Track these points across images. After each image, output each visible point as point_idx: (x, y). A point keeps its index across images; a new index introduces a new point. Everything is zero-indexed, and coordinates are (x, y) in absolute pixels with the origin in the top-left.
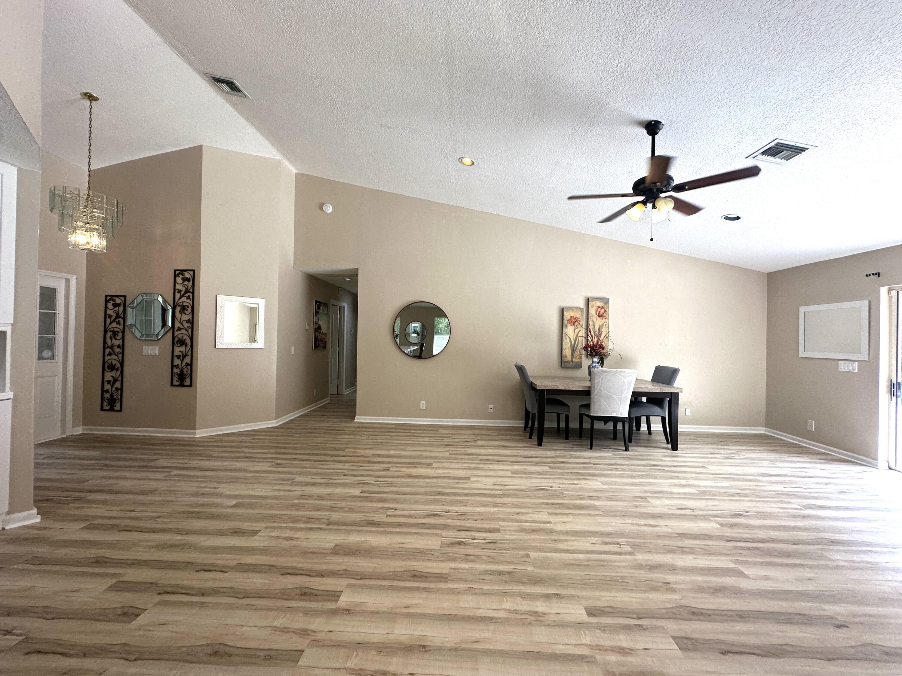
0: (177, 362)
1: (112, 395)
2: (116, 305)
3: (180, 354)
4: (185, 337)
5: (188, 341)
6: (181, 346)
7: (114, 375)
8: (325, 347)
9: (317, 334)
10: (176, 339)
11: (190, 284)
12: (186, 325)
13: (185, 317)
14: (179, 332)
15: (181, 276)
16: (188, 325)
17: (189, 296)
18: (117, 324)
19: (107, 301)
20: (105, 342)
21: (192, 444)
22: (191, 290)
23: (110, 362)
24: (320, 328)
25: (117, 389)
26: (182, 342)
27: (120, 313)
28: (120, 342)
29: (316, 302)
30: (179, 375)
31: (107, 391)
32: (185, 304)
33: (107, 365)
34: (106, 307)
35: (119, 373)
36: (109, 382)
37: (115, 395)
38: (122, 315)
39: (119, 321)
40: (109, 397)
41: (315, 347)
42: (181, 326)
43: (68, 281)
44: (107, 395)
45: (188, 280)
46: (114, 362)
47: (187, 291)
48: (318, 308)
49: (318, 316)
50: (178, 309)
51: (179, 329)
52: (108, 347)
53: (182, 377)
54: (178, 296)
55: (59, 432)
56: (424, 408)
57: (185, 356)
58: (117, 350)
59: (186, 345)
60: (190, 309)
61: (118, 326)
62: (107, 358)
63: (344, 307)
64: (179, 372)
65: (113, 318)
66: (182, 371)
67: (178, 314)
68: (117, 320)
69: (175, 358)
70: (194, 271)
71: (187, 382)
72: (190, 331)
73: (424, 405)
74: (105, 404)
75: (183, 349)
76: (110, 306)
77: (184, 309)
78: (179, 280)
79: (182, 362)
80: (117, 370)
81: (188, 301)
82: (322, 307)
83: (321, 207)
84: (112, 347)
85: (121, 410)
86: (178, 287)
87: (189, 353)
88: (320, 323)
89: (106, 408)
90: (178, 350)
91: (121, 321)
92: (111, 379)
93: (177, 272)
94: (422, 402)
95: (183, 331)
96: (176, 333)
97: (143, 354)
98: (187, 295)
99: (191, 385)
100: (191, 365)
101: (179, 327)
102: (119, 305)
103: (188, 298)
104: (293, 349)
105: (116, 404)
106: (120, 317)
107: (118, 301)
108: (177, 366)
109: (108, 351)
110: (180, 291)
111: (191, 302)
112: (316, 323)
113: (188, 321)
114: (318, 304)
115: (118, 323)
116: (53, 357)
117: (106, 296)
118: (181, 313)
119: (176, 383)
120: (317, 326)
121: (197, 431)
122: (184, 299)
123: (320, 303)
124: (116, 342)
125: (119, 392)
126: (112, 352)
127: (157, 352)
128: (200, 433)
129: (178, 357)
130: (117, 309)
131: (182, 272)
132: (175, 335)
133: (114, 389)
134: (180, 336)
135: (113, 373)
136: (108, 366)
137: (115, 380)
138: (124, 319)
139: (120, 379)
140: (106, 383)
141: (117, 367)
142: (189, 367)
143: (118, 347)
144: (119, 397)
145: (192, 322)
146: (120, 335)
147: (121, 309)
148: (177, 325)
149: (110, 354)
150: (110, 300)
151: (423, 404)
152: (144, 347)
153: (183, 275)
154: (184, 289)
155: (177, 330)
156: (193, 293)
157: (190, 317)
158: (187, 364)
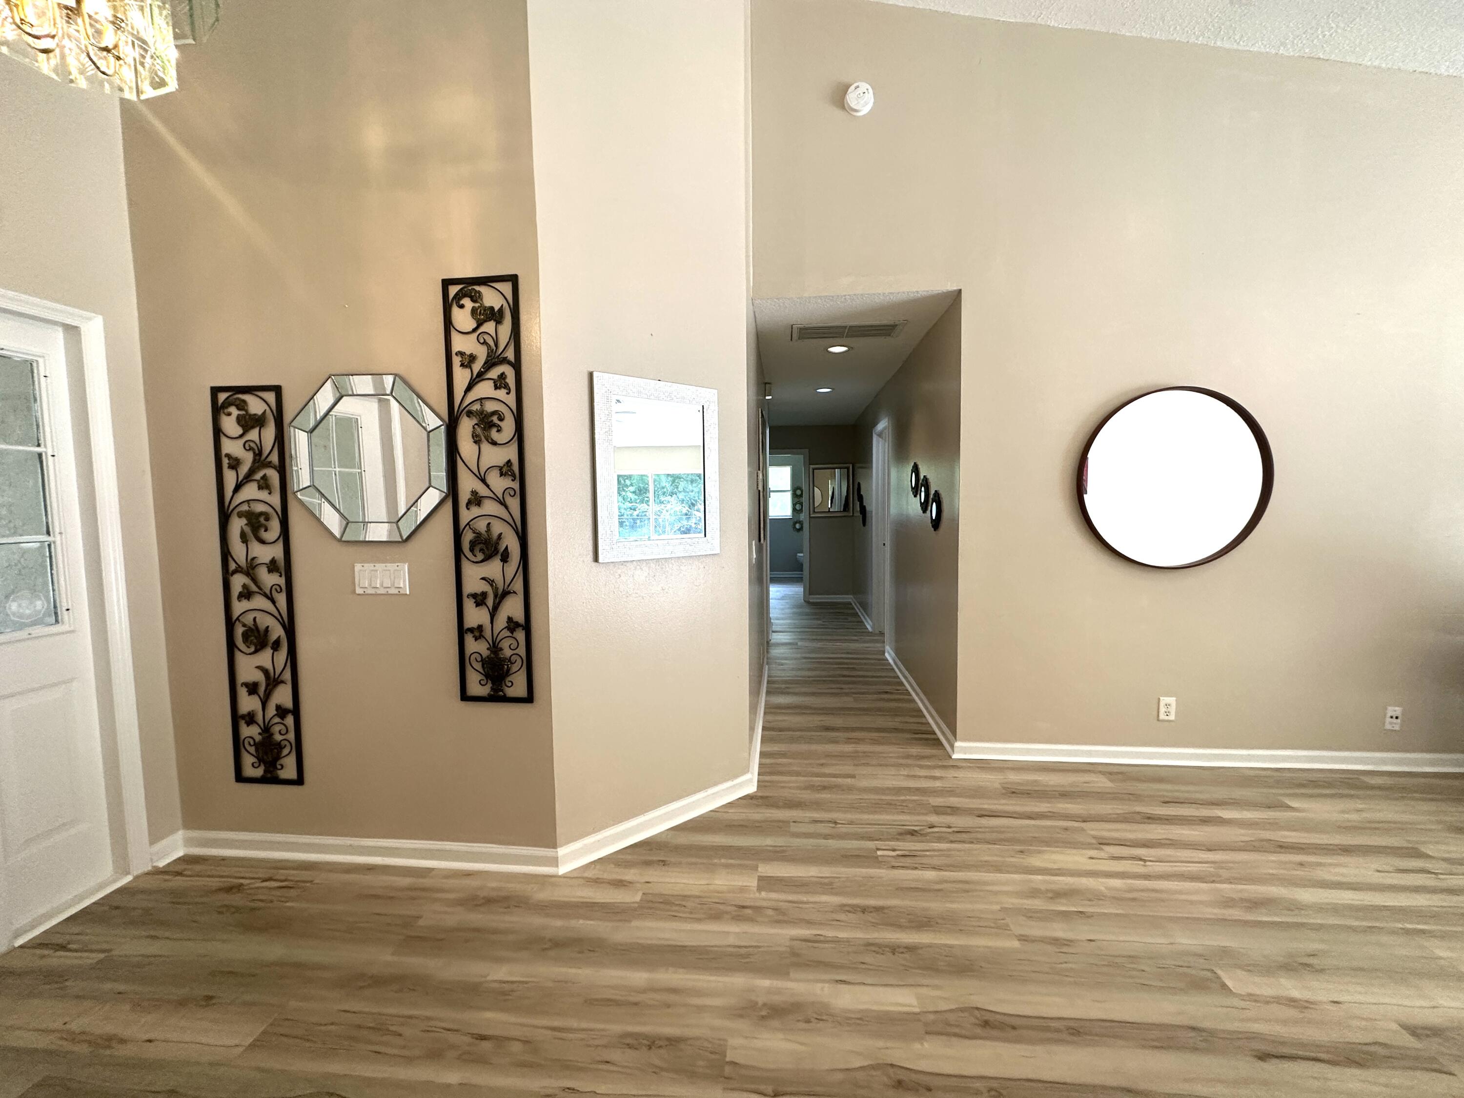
0: (475, 616)
1: (266, 730)
2: (249, 422)
3: (486, 588)
4: (498, 528)
5: (511, 542)
6: (487, 558)
7: (268, 665)
10: (468, 537)
11: (505, 330)
12: (499, 483)
13: (494, 456)
14: (475, 511)
15: (468, 303)
16: (507, 483)
17: (502, 376)
18: (260, 488)
19: (217, 410)
20: (226, 554)
22: (510, 355)
23: (248, 619)
25: (282, 712)
26: (489, 547)
27: (266, 451)
28: (277, 552)
30: (484, 662)
31: (250, 719)
32: (490, 407)
33: (239, 630)
34: (218, 432)
35: (282, 656)
36: (252, 688)
37: (276, 729)
38: (275, 458)
39: (264, 477)
40: (258, 738)
42: (483, 491)
43: (72, 331)
44: (250, 732)
45: (495, 316)
46: (265, 621)
47: (493, 361)
50: (466, 425)
51: (476, 500)
52: (239, 570)
53: (496, 671)
54: (462, 377)
55: (107, 869)
56: (1172, 717)
57: (502, 595)
58: (269, 580)
59: (505, 557)
60: (508, 426)
61: (263, 495)
62: (239, 607)
64: (485, 653)
65: (244, 469)
66: (495, 648)
67: (466, 447)
68: (258, 476)
69: (469, 605)
70: (513, 279)
71: (517, 686)
72: (514, 504)
73: (1173, 710)
74: (248, 760)
75: (493, 569)
76: (230, 425)
77: (486, 423)
78: (463, 318)
79: (493, 614)
80: (276, 646)
81: (501, 394)
83: (840, 92)
84: (250, 569)
85: (299, 781)
86: (460, 344)
87: (518, 585)
89: (249, 771)
90: (477, 576)
91: (273, 476)
92: (259, 677)
93: (453, 290)
94: (1164, 700)
95: (490, 507)
96: (466, 516)
97: (359, 591)
98: (494, 373)
99: (529, 699)
100: (527, 627)
101: (474, 493)
102: (258, 422)
103: (500, 383)
105: (282, 761)
106: (269, 465)
107: (255, 406)
108: (478, 632)
109: (238, 582)
110: (468, 361)
111: (511, 400)
113: (505, 470)
115: (264, 485)
116: (55, 614)
117: (215, 391)
118: (477, 441)
119: (477, 686)
121: (562, 851)
122: (485, 389)
124: (265, 553)
125: (290, 720)
126: (254, 588)
127: (404, 584)
128: (573, 853)
129: (480, 599)
130: (253, 435)
131: (469, 287)
132: (463, 522)
133: (271, 711)
134: (481, 526)
135: (265, 658)
136: (246, 637)
137: (273, 682)
138: (282, 470)
139: (287, 676)
140: (242, 692)
141: (273, 637)
142: (520, 635)
143: (272, 567)
144: (291, 736)
145: (518, 471)
146: (275, 526)
147: (269, 434)
148: (467, 484)
149: (246, 594)
150: (227, 404)
151: (1169, 706)
152: (358, 567)
153: (476, 297)
154: (482, 354)
155: (469, 504)
156: (517, 366)
157: (511, 453)
158: (512, 625)
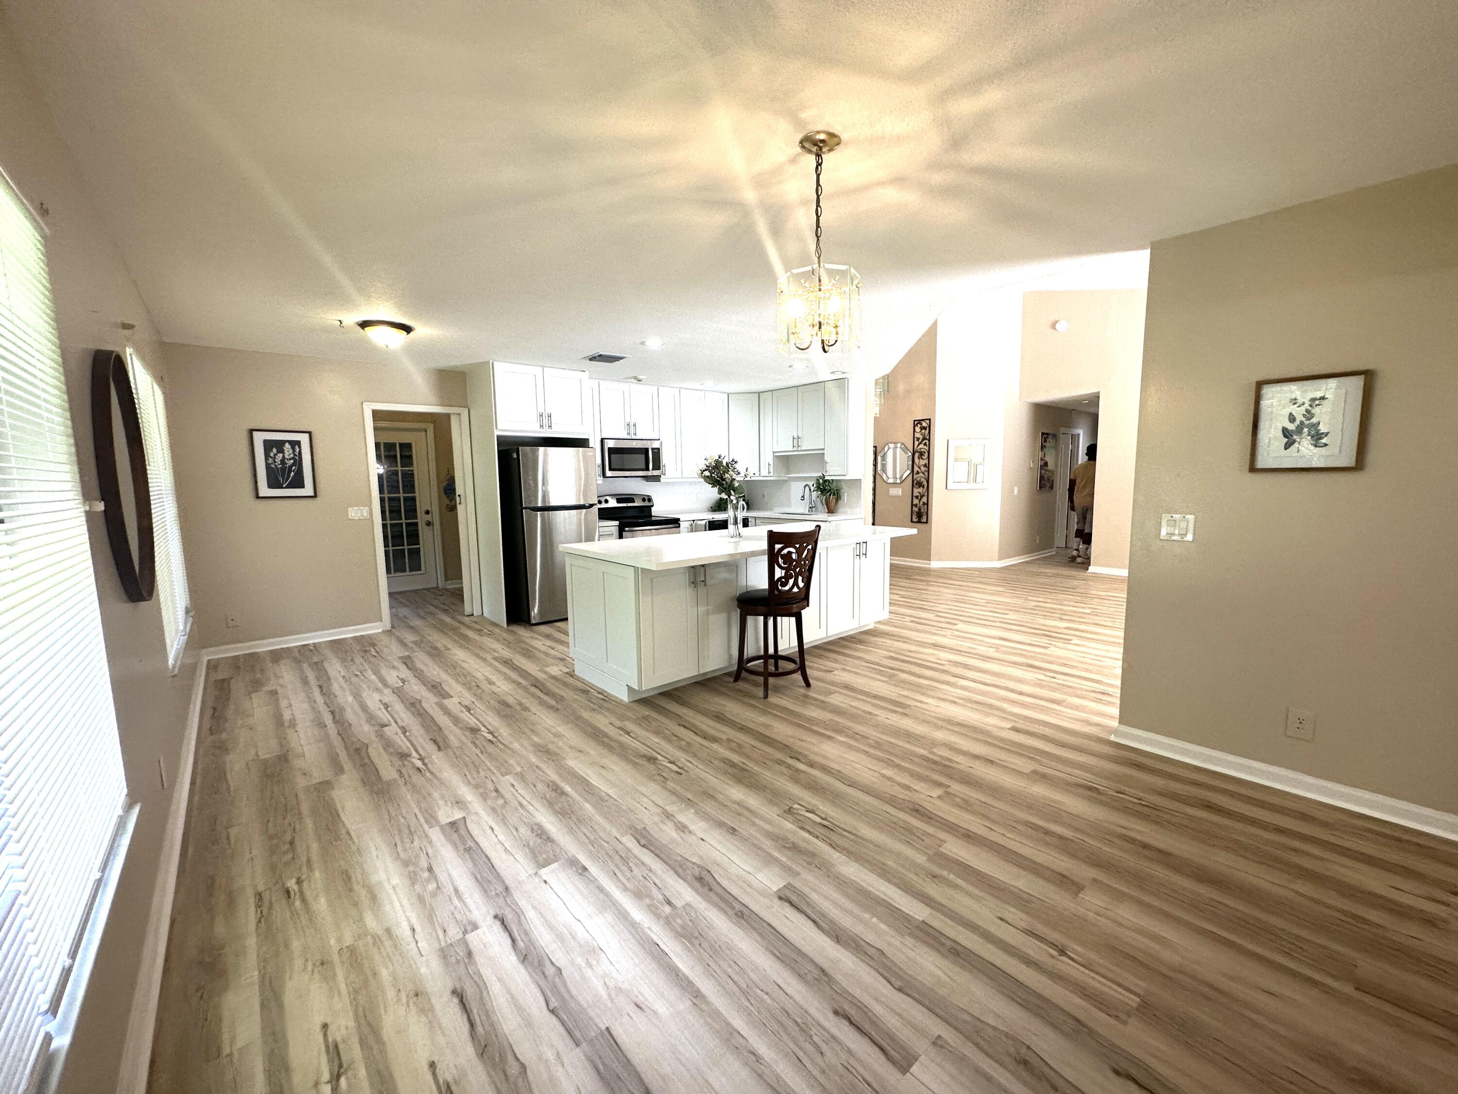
0: (916, 501)
3: (919, 495)
4: (922, 480)
5: (925, 483)
6: (919, 487)
8: (1052, 487)
9: (1043, 471)
10: (915, 482)
11: (927, 432)
12: (923, 469)
13: (923, 462)
14: (917, 476)
15: (919, 425)
16: (925, 469)
21: (927, 572)
22: (928, 438)
24: (1046, 464)
26: (920, 485)
29: (1043, 434)
30: (917, 513)
32: (922, 450)
41: (1040, 488)
42: (919, 471)
45: (925, 428)
47: (924, 439)
48: (1045, 441)
49: (1045, 450)
50: (917, 455)
51: (918, 473)
53: (920, 515)
54: (917, 443)
57: (922, 496)
59: (923, 487)
60: (926, 455)
63: (1079, 435)
64: (917, 511)
66: (920, 509)
67: (916, 460)
69: (914, 499)
70: (930, 420)
71: (924, 520)
72: (926, 474)
75: (921, 490)
77: (921, 454)
78: (918, 429)
79: (920, 501)
81: (925, 447)
82: (1050, 439)
83: (1054, 326)
86: (917, 435)
87: (926, 494)
88: (1047, 459)
90: (917, 491)
93: (916, 422)
95: (921, 474)
96: (915, 476)
97: (890, 495)
98: (924, 442)
99: (927, 522)
100: (927, 504)
101: (917, 471)
103: (925, 444)
104: (1016, 489)
108: (916, 505)
110: (918, 439)
111: (927, 448)
112: (1042, 459)
113: (925, 466)
114: (1045, 436)
118: (919, 459)
119: (915, 520)
120: (1043, 462)
121: (932, 562)
122: (921, 446)
123: (1047, 434)
127: (900, 493)
128: (934, 564)
129: (917, 497)
131: (920, 422)
132: (914, 478)
134: (919, 479)
138: (875, 466)
142: (926, 506)
145: (928, 466)
148: (916, 469)
152: (890, 489)
153: (921, 424)
154: (921, 437)
155: (916, 474)
156: (929, 440)
157: (926, 461)
158: (924, 504)
